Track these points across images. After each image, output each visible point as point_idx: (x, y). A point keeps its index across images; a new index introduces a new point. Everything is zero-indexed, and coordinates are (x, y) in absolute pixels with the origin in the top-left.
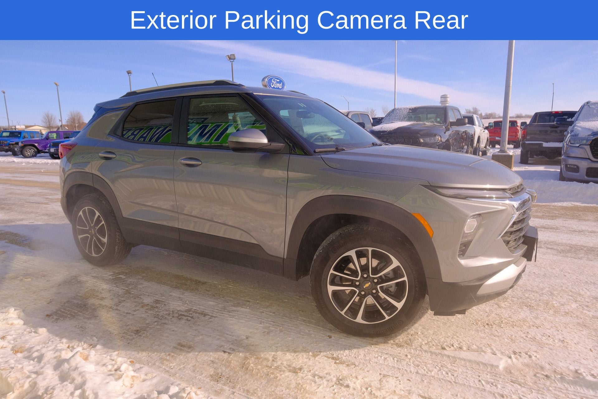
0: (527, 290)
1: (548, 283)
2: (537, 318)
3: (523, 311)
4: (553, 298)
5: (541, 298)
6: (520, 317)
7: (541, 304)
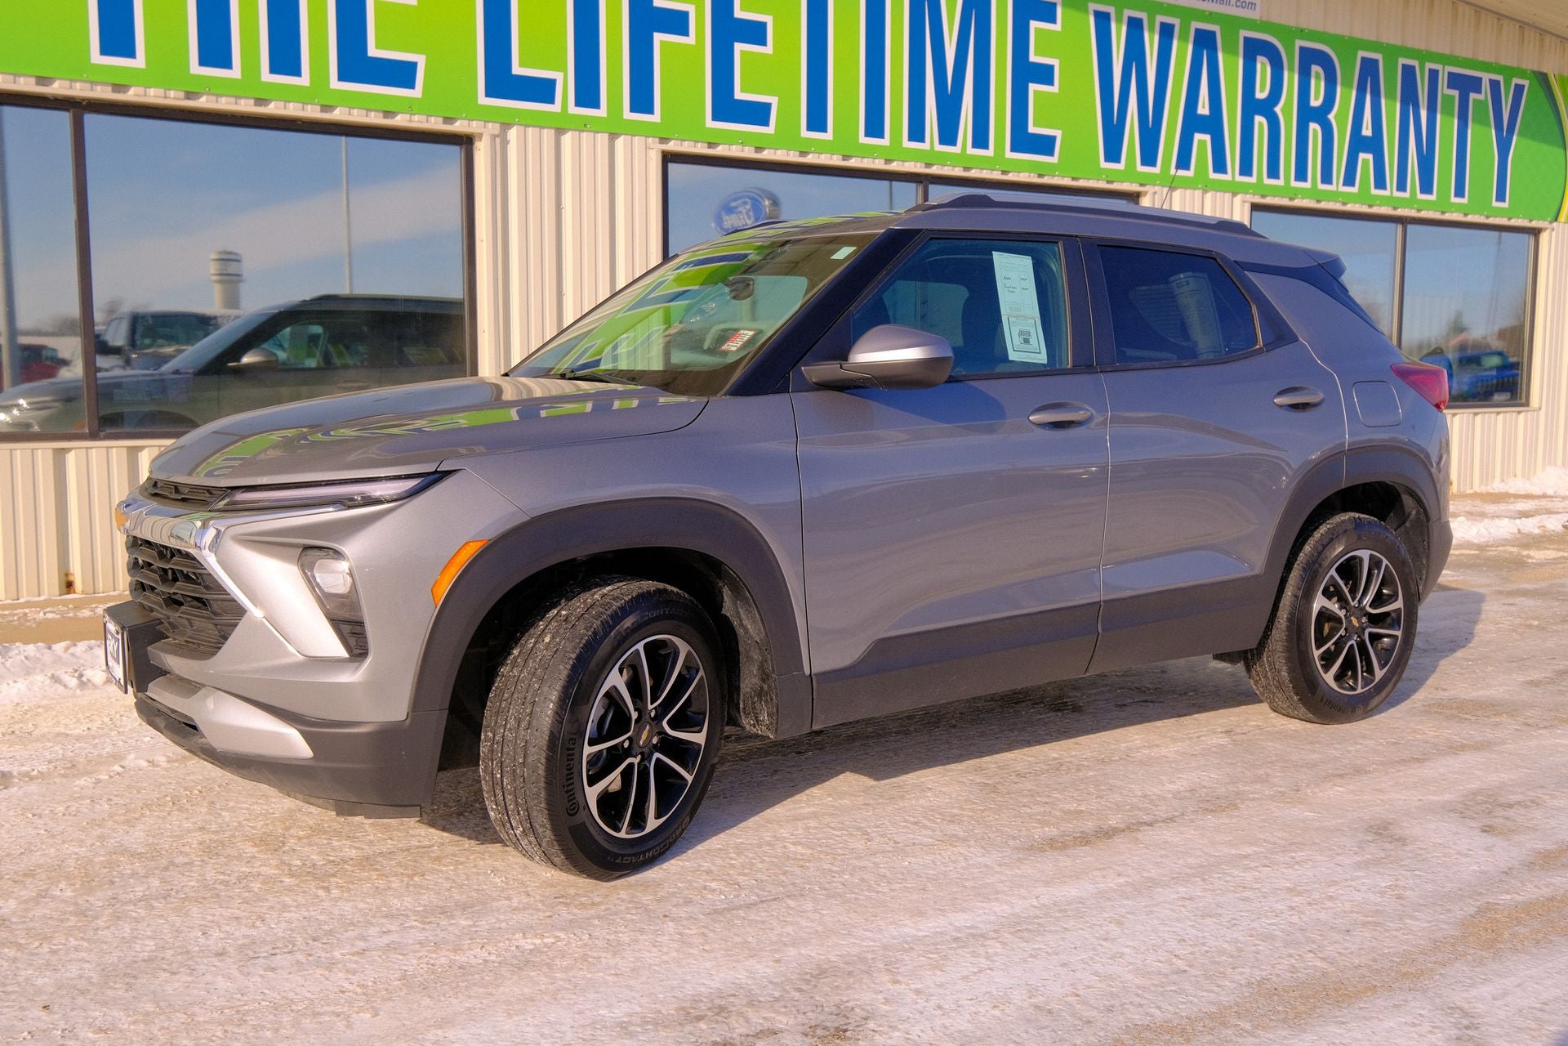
0: (165, 898)
1: (105, 946)
2: (101, 838)
3: (142, 843)
4: (76, 904)
5: (110, 893)
6: (142, 826)
7: (105, 871)
